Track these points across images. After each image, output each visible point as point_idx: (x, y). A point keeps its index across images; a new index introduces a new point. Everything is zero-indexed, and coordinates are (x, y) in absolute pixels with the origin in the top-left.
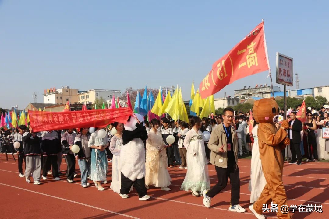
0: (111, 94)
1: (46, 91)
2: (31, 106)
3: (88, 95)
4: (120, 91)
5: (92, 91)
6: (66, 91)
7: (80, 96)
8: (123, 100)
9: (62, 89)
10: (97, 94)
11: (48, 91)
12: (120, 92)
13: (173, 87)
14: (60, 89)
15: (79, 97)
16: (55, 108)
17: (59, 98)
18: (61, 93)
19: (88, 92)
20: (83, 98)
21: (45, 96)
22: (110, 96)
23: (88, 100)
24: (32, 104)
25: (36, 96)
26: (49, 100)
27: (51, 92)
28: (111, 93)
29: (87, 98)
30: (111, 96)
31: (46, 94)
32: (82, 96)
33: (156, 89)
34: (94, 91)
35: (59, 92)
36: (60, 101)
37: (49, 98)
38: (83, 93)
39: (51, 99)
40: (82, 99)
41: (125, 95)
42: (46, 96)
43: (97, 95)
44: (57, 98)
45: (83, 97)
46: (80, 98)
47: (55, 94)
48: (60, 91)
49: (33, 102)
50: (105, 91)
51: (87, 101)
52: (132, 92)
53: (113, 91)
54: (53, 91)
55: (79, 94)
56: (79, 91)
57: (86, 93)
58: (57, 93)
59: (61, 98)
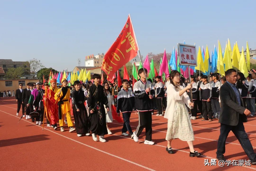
1: (87, 57)
2: (77, 69)
6: (101, 57)
9: (98, 55)
14: (97, 56)
16: (94, 70)
18: (97, 59)
22: (134, 60)
24: (78, 67)
25: (80, 61)
26: (89, 64)
27: (90, 58)
30: (135, 59)
31: (87, 60)
35: (96, 58)
36: (97, 65)
37: (89, 63)
39: (91, 63)
44: (95, 62)
47: (93, 60)
48: (97, 57)
49: (78, 66)
52: (152, 56)
53: (137, 56)
54: (92, 57)
58: (95, 58)
59: (98, 62)
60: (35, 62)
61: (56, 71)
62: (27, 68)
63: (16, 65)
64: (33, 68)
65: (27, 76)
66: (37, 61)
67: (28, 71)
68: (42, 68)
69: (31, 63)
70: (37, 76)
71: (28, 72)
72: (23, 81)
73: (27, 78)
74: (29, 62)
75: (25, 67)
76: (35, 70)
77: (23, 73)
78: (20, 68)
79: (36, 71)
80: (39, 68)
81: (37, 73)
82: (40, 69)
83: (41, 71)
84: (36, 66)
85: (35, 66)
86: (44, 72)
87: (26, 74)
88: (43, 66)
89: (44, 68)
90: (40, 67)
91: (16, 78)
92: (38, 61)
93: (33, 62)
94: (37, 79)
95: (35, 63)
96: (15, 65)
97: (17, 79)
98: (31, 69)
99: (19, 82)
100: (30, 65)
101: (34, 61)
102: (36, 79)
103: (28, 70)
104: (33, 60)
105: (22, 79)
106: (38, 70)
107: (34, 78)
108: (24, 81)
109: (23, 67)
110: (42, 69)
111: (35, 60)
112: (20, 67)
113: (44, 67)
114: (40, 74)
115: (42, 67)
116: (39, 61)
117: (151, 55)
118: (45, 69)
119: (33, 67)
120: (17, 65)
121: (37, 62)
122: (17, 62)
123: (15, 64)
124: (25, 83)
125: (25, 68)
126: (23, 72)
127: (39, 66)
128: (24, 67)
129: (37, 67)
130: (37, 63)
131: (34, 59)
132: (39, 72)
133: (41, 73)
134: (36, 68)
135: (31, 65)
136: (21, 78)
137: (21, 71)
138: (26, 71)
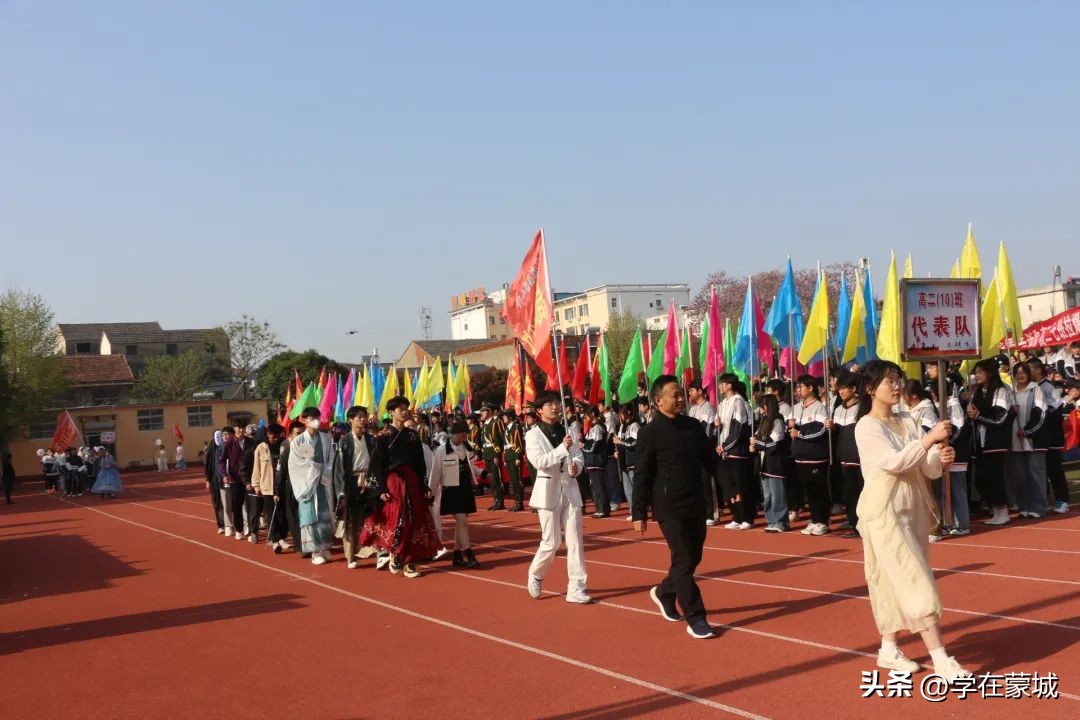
0: (658, 298)
1: (456, 300)
2: (418, 353)
3: (586, 305)
4: (686, 285)
5: (594, 293)
7: (561, 310)
8: (698, 314)
9: (504, 291)
10: (614, 300)
11: (462, 302)
12: (688, 287)
13: (865, 260)
14: (497, 293)
15: (557, 313)
16: (485, 352)
17: (497, 320)
18: (501, 304)
19: (585, 296)
20: (569, 315)
21: (453, 315)
22: (655, 304)
23: (585, 320)
24: (419, 343)
25: (428, 317)
26: (466, 328)
27: (470, 303)
28: (658, 292)
29: (581, 315)
30: (659, 302)
31: (456, 311)
32: (567, 311)
33: (808, 272)
34: (605, 290)
35: (496, 301)
36: (500, 330)
37: (466, 323)
38: (569, 301)
39: (472, 326)
40: (567, 318)
41: (705, 298)
42: (458, 316)
43: (614, 303)
44: (492, 320)
45: (569, 313)
46: (562, 315)
47: (483, 310)
48: (499, 297)
49: (422, 338)
50: (640, 290)
51: (582, 326)
52: (725, 287)
53: (664, 288)
54: (476, 298)
55: (556, 304)
56: (556, 295)
57: (579, 298)
58: (489, 303)
60: (249, 331)
61: (333, 362)
62: (217, 354)
63: (175, 346)
64: (242, 355)
65: (220, 386)
66: (256, 327)
67: (222, 368)
68: (279, 351)
69: (232, 334)
70: (259, 384)
71: (221, 372)
72: (204, 409)
73: (218, 395)
74: (227, 330)
75: (213, 349)
76: (251, 363)
77: (204, 376)
78: (190, 356)
79: (255, 364)
80: (264, 354)
81: (257, 371)
82: (269, 358)
83: (275, 364)
84: (254, 346)
85: (247, 344)
86: (285, 368)
87: (216, 379)
88: (279, 345)
89: (284, 353)
90: (269, 348)
91: (177, 395)
92: (263, 327)
93: (240, 329)
94: (258, 396)
95: (249, 335)
96: (174, 344)
97: (180, 399)
98: (233, 359)
99: (190, 410)
100: (231, 344)
101: (246, 324)
102: (254, 399)
103: (221, 362)
104: (242, 321)
105: (199, 397)
106: (262, 362)
107: (247, 396)
108: (209, 409)
109: (204, 353)
110: (276, 358)
111: (249, 322)
112: (191, 351)
113: (285, 350)
114: (269, 377)
115: (276, 349)
116: (266, 324)
117: (719, 283)
118: (288, 356)
119: (241, 351)
120: (179, 344)
121: (255, 330)
122: (178, 332)
123: (174, 339)
124: (213, 417)
125: (210, 355)
126: (202, 374)
127: (266, 343)
128: (208, 351)
129: (258, 351)
130: (255, 332)
131: (245, 317)
132: (265, 367)
133: (274, 375)
134: (253, 354)
135: (234, 342)
136: (196, 395)
137: (196, 367)
138: (216, 365)
